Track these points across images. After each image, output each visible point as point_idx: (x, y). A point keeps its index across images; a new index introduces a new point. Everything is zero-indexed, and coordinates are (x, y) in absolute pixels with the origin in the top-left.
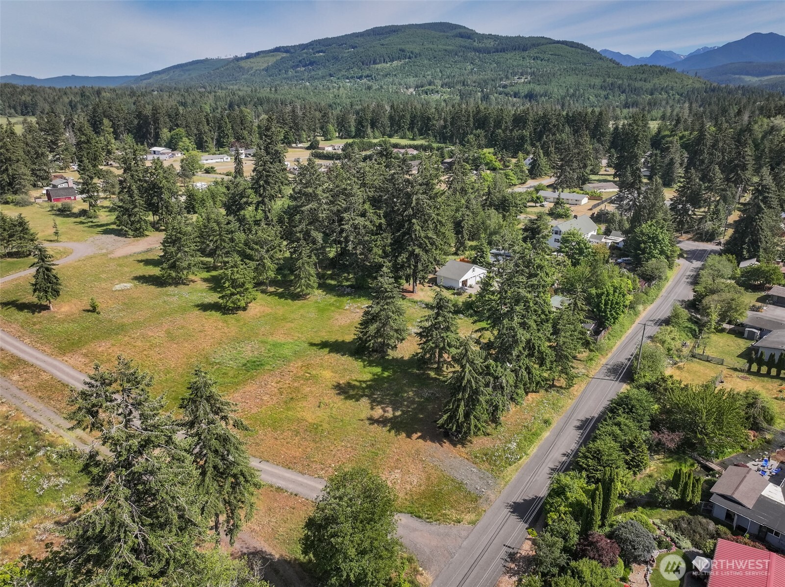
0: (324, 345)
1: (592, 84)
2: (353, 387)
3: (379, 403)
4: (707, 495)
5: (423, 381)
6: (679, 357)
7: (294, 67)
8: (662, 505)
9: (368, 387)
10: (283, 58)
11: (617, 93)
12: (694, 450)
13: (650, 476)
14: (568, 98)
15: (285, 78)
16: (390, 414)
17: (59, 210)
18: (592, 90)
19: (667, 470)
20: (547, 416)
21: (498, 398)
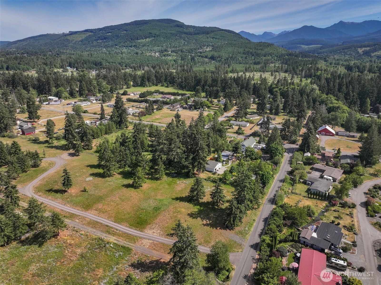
0: (177, 199)
1: (239, 51)
2: (193, 214)
3: (204, 219)
4: (299, 237)
5: (214, 210)
6: (288, 194)
7: (96, 40)
8: (288, 241)
9: (198, 213)
10: (89, 35)
11: (250, 56)
12: (295, 225)
13: (284, 234)
14: (230, 59)
15: (92, 46)
16: (208, 222)
17: (34, 140)
18: (240, 55)
19: (288, 231)
20: (254, 218)
21: (241, 215)
